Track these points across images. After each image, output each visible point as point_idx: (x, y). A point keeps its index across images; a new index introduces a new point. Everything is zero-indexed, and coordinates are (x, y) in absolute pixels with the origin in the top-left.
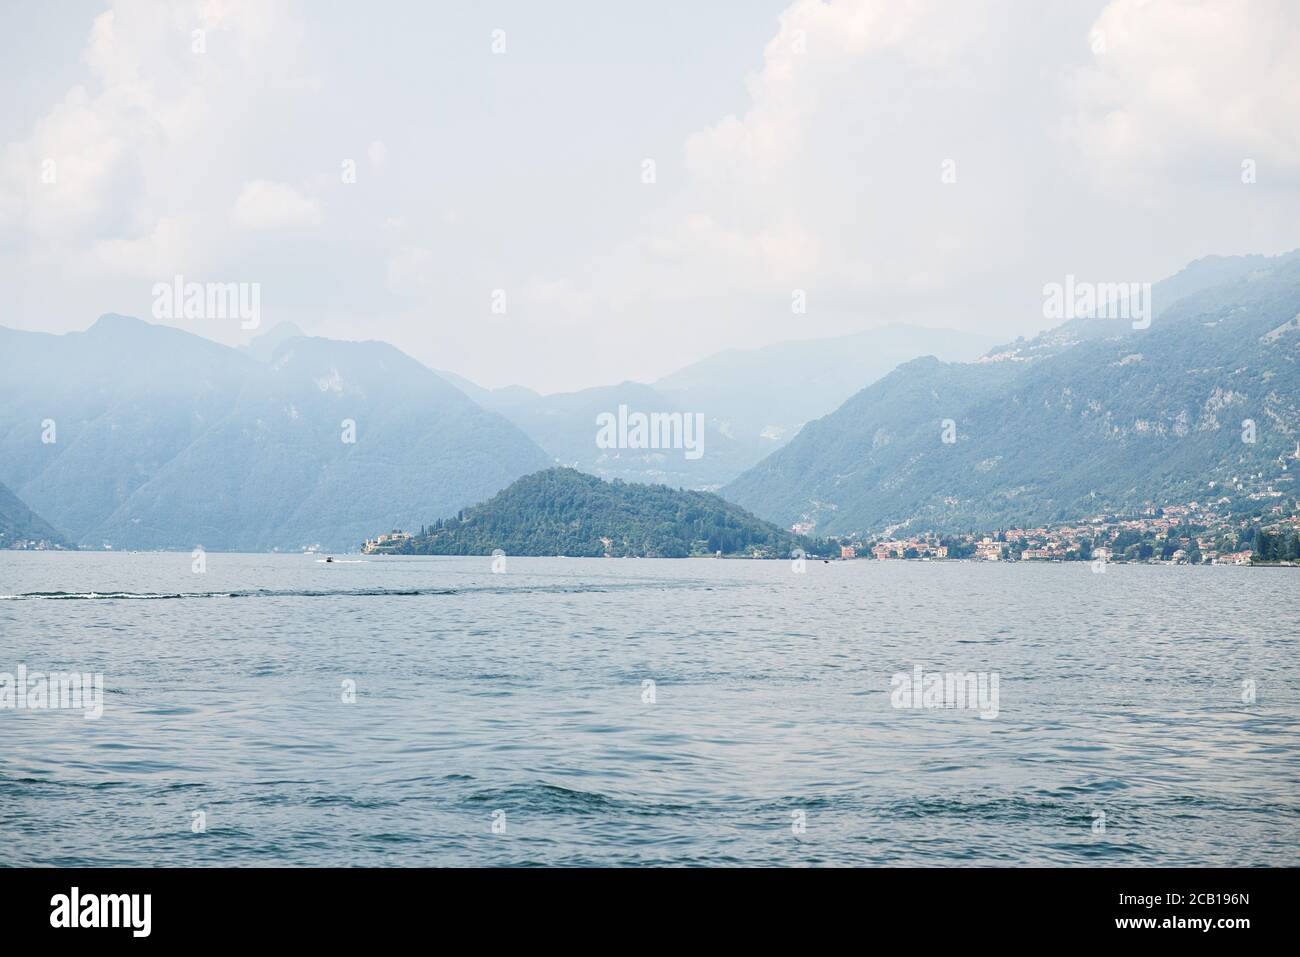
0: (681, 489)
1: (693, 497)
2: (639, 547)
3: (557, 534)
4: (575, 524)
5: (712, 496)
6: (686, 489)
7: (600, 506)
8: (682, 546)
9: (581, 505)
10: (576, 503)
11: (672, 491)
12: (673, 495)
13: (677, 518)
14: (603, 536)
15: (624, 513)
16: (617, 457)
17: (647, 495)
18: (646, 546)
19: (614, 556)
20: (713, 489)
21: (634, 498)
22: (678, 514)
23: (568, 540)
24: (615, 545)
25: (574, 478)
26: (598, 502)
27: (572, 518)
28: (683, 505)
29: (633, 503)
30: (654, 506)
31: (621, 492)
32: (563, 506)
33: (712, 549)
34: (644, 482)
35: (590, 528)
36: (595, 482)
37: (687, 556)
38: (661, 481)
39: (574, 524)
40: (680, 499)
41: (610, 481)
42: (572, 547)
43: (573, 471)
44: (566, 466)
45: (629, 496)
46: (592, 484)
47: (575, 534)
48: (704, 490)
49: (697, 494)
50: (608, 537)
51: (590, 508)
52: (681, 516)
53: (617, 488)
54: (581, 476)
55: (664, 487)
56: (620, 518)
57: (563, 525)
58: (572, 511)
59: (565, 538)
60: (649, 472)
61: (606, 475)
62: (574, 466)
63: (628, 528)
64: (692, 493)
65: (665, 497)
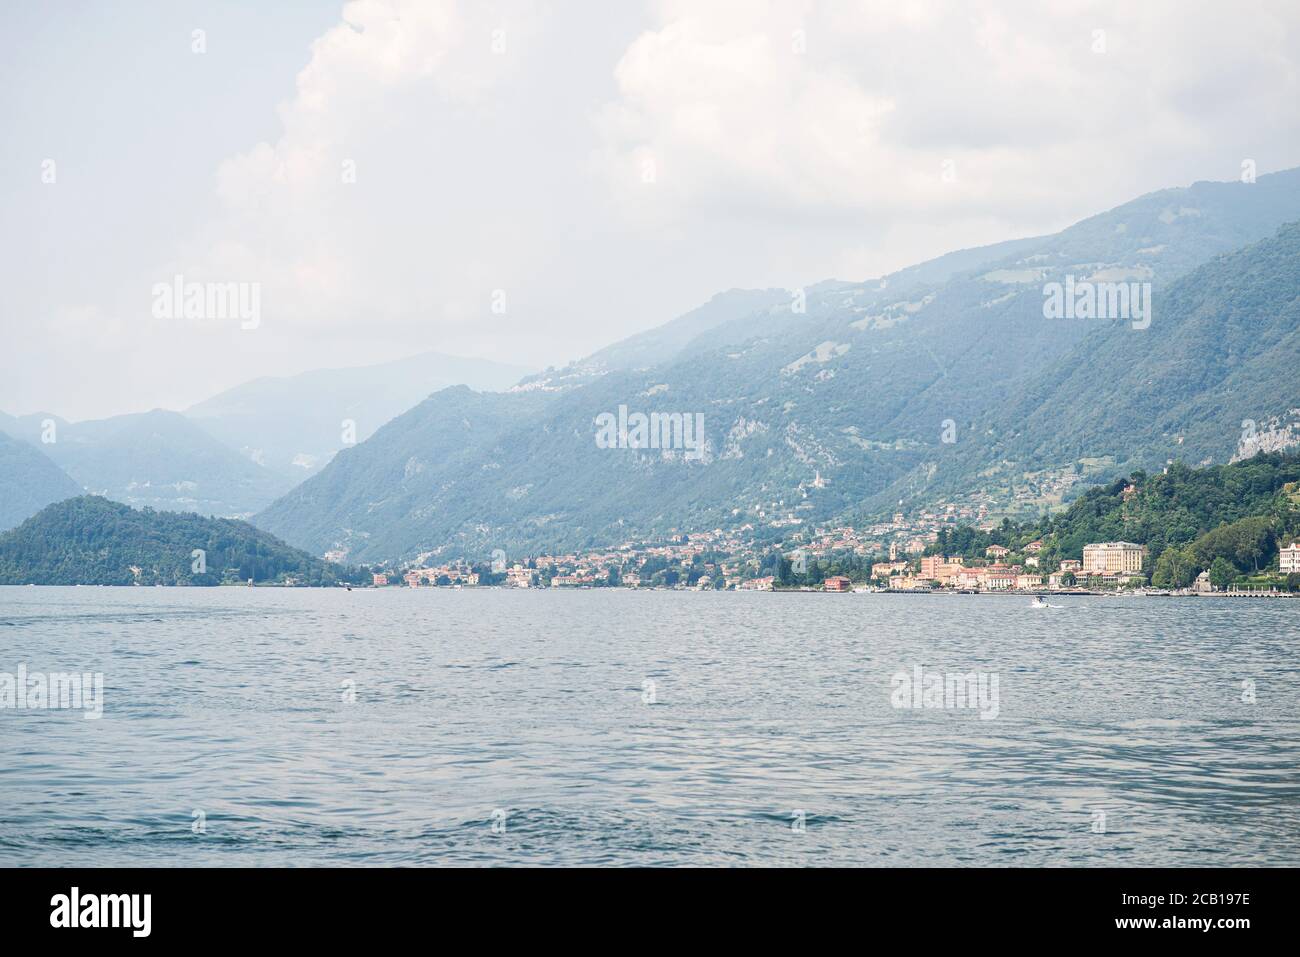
0: (212, 517)
1: (224, 525)
2: (170, 575)
3: (85, 563)
4: (104, 553)
5: (244, 524)
6: (217, 517)
7: (130, 535)
8: (212, 574)
9: (110, 533)
10: (105, 531)
11: (203, 519)
12: (204, 523)
13: (208, 546)
14: (132, 564)
15: (154, 542)
16: (148, 485)
17: (178, 524)
18: (177, 574)
19: (144, 585)
20: (245, 517)
21: (164, 527)
22: (210, 541)
23: (96, 569)
24: (144, 573)
25: (102, 506)
26: (128, 531)
27: (101, 547)
28: (214, 533)
29: (163, 531)
30: (184, 534)
31: (151, 520)
32: (91, 535)
33: (244, 576)
34: (175, 510)
35: (119, 557)
36: (124, 510)
37: (218, 585)
38: (193, 508)
39: (102, 552)
40: (211, 527)
41: (139, 509)
42: (101, 576)
43: (101, 499)
44: (94, 494)
45: (160, 524)
46: (122, 513)
47: (103, 562)
48: (236, 517)
49: (228, 522)
50: (138, 566)
51: (120, 536)
52: (212, 544)
53: (147, 516)
54: (110, 503)
55: (195, 515)
56: (151, 546)
57: (91, 553)
58: (101, 540)
59: (93, 567)
60: (180, 500)
61: (137, 504)
62: (104, 494)
63: (158, 557)
64: (223, 520)
65: (196, 525)
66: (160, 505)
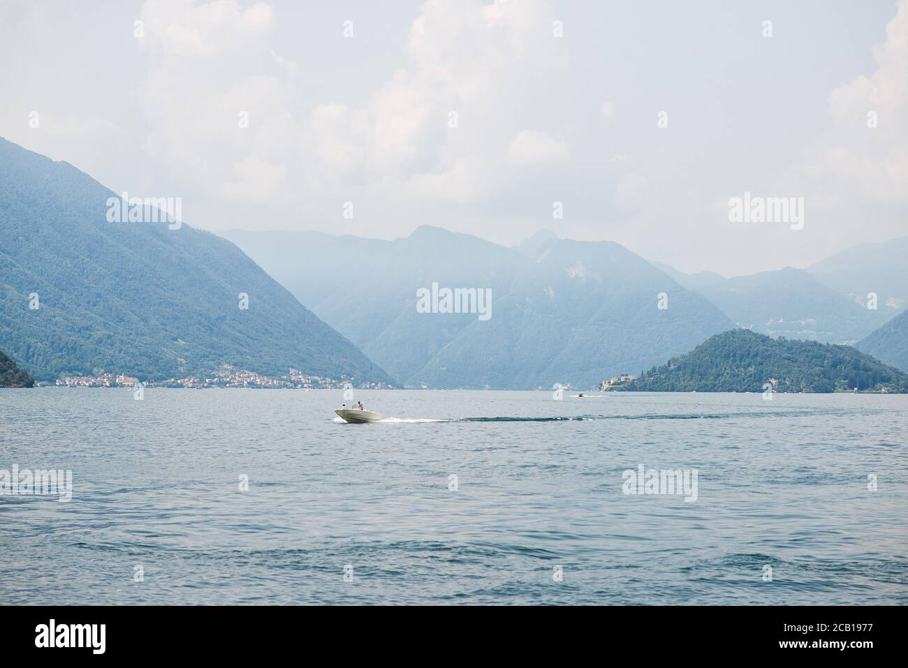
0: (828, 344)
1: (836, 350)
2: (798, 385)
3: (738, 376)
4: (751, 369)
5: (850, 348)
6: (831, 344)
7: (769, 356)
8: (828, 384)
9: (756, 355)
10: (752, 354)
11: (821, 345)
12: (822, 348)
13: (825, 365)
14: (771, 377)
15: (786, 361)
16: (781, 321)
17: (803, 349)
18: (803, 384)
19: (779, 392)
20: (851, 343)
21: (794, 351)
22: (826, 361)
23: (746, 381)
24: (780, 384)
25: (750, 336)
26: (767, 354)
27: (749, 365)
28: (829, 355)
29: (792, 354)
30: (808, 356)
31: (784, 346)
32: (742, 357)
33: (851, 386)
34: (801, 339)
35: (762, 372)
36: (765, 339)
37: (833, 392)
38: (813, 338)
39: (750, 369)
40: (827, 351)
41: (776, 338)
42: (749, 386)
43: (748, 331)
44: (744, 328)
45: (790, 349)
46: (763, 341)
47: (751, 376)
48: (844, 344)
49: (839, 347)
50: (775, 378)
51: (762, 358)
52: (827, 363)
53: (781, 343)
54: (755, 335)
55: (815, 343)
56: (784, 364)
57: (743, 369)
58: (749, 360)
59: (744, 380)
60: (804, 331)
61: (774, 334)
62: (750, 328)
63: (789, 372)
64: (835, 346)
65: (816, 349)
66: (790, 335)
